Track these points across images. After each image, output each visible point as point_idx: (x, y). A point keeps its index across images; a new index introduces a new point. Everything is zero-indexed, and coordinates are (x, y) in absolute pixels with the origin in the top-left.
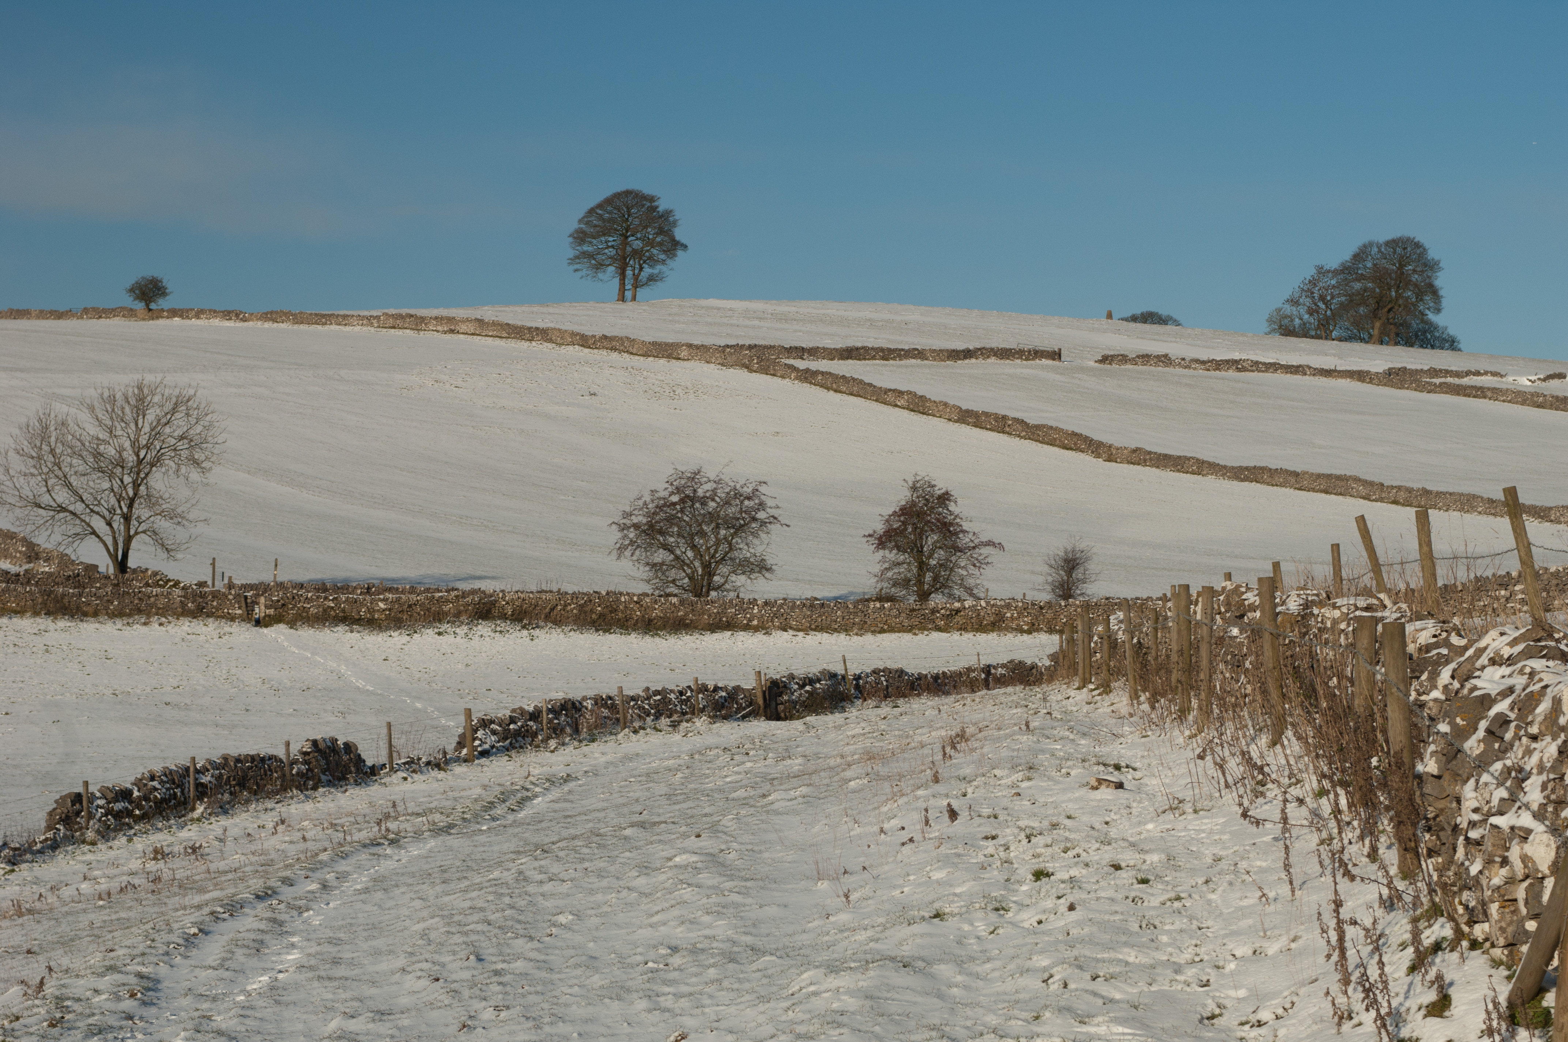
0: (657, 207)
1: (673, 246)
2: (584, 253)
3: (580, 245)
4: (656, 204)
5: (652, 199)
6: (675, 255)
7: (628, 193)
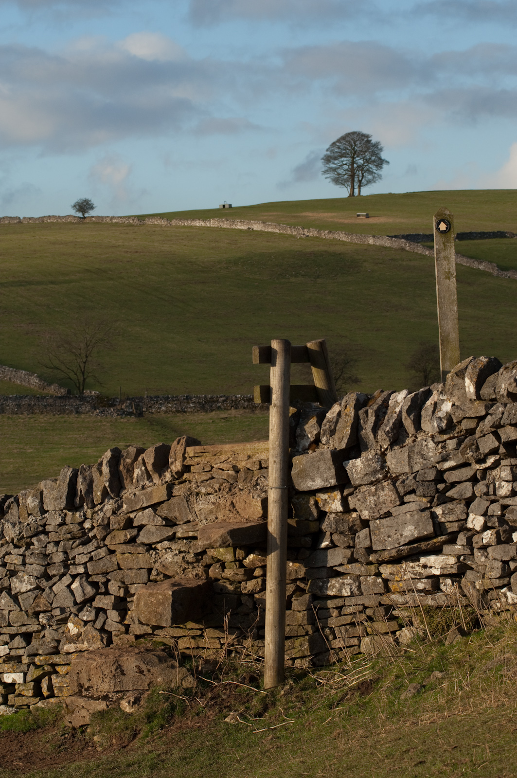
0: (371, 141)
1: (380, 163)
2: (330, 168)
3: (327, 164)
4: (370, 139)
5: (368, 136)
6: (381, 168)
7: (354, 133)
